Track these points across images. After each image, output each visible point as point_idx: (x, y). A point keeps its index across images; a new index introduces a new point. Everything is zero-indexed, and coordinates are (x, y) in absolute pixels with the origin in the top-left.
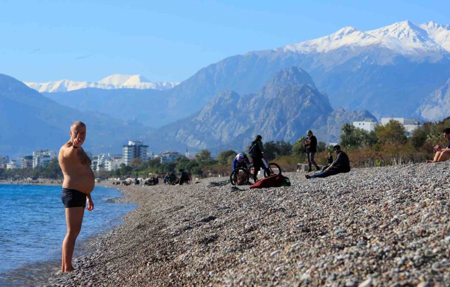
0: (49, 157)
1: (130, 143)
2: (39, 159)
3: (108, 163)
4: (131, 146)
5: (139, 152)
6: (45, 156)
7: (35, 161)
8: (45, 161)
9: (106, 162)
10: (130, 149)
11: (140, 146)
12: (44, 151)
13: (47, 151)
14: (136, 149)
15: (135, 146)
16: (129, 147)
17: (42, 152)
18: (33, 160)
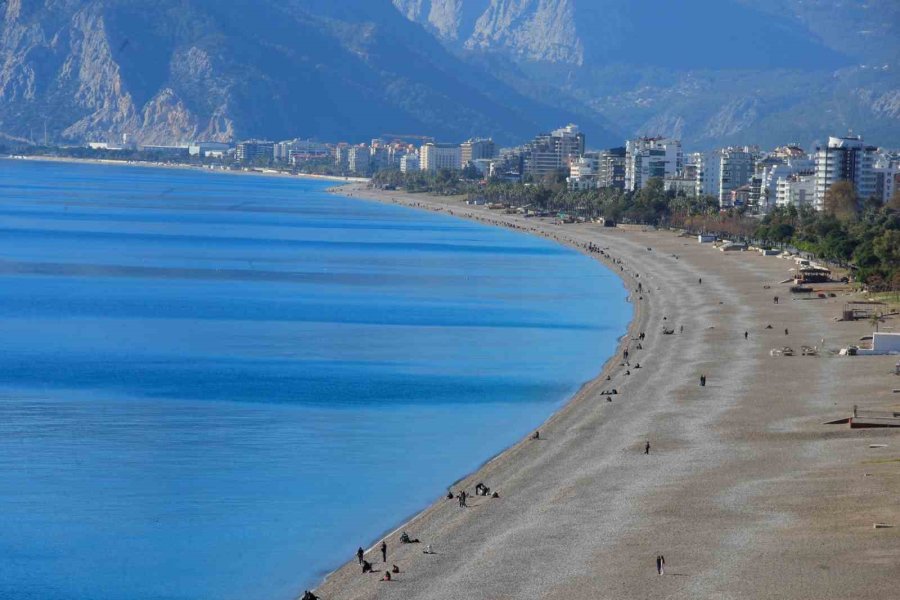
0: (662, 153)
1: (833, 142)
2: (639, 158)
3: (783, 186)
4: (835, 149)
5: (854, 163)
6: (653, 153)
7: (630, 164)
8: (655, 164)
9: (780, 182)
10: (830, 155)
11: (855, 149)
12: (652, 139)
13: (660, 138)
14: (845, 155)
15: (843, 149)
16: (828, 150)
17: (647, 141)
18: (627, 161)
